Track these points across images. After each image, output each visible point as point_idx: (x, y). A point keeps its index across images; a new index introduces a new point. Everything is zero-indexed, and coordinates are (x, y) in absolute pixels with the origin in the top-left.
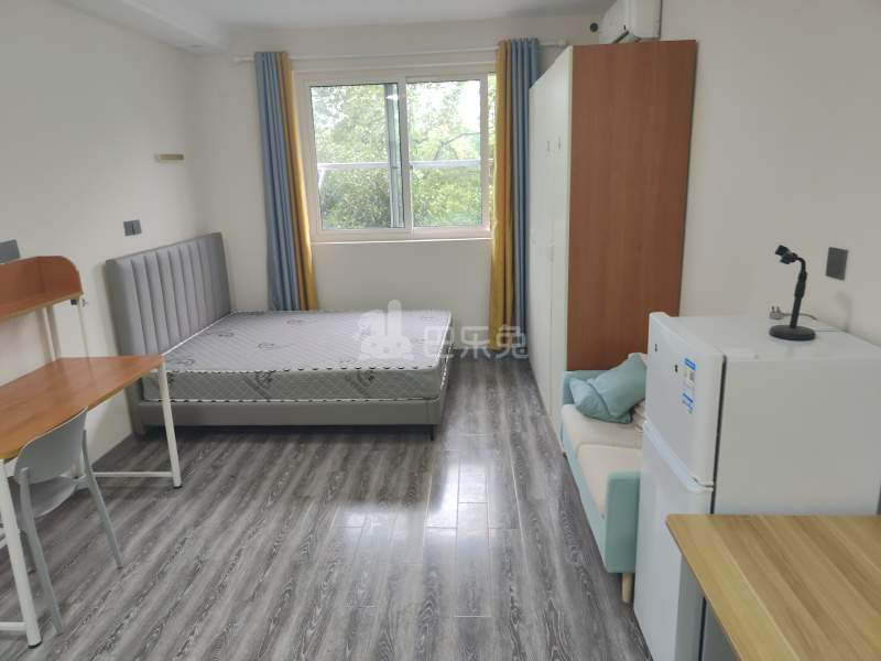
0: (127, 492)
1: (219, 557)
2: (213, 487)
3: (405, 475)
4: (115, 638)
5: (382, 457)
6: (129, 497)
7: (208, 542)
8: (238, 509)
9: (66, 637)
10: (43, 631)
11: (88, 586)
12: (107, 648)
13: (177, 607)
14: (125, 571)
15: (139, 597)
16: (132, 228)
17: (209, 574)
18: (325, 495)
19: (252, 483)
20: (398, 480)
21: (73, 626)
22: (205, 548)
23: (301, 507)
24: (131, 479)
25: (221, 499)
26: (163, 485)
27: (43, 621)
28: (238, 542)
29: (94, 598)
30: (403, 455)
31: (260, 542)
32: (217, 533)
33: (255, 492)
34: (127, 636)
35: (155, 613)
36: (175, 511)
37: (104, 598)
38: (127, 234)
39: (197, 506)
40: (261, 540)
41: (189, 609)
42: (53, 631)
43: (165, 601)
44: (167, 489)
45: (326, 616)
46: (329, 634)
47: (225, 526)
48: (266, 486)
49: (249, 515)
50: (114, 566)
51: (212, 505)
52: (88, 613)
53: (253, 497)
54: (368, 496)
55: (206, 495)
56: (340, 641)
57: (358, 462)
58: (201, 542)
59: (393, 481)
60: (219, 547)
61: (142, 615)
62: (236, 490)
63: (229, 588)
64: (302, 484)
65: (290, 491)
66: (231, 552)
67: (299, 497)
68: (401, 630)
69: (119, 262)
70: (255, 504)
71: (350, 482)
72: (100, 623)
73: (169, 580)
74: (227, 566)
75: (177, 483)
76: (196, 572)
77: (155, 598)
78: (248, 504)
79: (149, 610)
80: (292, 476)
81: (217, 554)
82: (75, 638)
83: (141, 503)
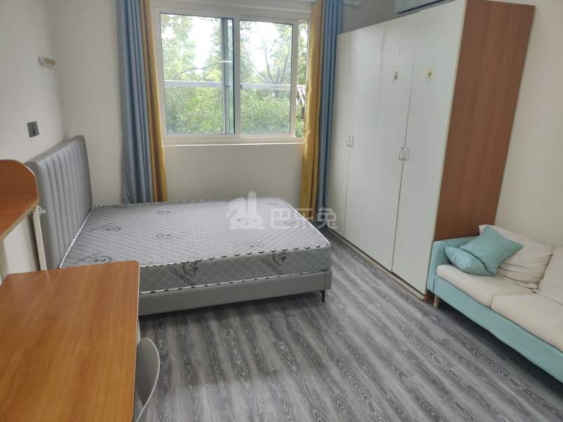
16: (33, 130)
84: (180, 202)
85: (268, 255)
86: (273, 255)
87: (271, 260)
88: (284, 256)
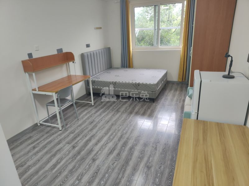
0: (82, 105)
1: (97, 121)
2: (100, 106)
3: (144, 109)
4: (74, 132)
5: (140, 105)
6: (83, 107)
7: (96, 117)
8: (104, 112)
9: (66, 130)
10: (62, 128)
11: (72, 122)
12: (73, 133)
13: (87, 128)
14: (79, 120)
15: (80, 125)
16: (88, 46)
17: (95, 123)
18: (124, 111)
19: (109, 107)
20: (142, 110)
21: (68, 128)
22: (95, 118)
23: (117, 113)
24: (84, 103)
25: (101, 109)
26: (90, 105)
27: (63, 127)
28: (102, 118)
29: (72, 124)
30: (145, 105)
31: (106, 119)
32: (98, 116)
33: (109, 108)
34: (77, 132)
35: (83, 129)
36: (91, 110)
37: (74, 124)
38: (87, 47)
39: (96, 110)
40: (107, 118)
41: (89, 129)
42: (64, 129)
43: (85, 127)
44: (91, 106)
45: (116, 135)
46: (115, 138)
47: (100, 114)
48: (111, 108)
49: (106, 113)
50: (77, 119)
51: (99, 110)
52: (71, 127)
53: (108, 110)
54: (133, 113)
55: (98, 108)
56: (117, 140)
57: (134, 105)
58: (95, 117)
59: (140, 110)
60: (98, 118)
61: (80, 128)
62: (104, 108)
63: (98, 126)
64: (120, 108)
65: (116, 109)
66: (100, 120)
67: (118, 111)
68: (131, 140)
69: (84, 54)
70: (108, 111)
71: (130, 109)
72: (72, 129)
73: (87, 123)
74: (99, 122)
75: (93, 105)
76: (92, 122)
77: (83, 126)
78: (106, 111)
79: (82, 128)
80: (118, 106)
81: (97, 120)
82: (68, 130)
83: (85, 108)
84: (137, 68)
85: (134, 84)
86: (136, 84)
87: (135, 85)
88: (139, 84)
